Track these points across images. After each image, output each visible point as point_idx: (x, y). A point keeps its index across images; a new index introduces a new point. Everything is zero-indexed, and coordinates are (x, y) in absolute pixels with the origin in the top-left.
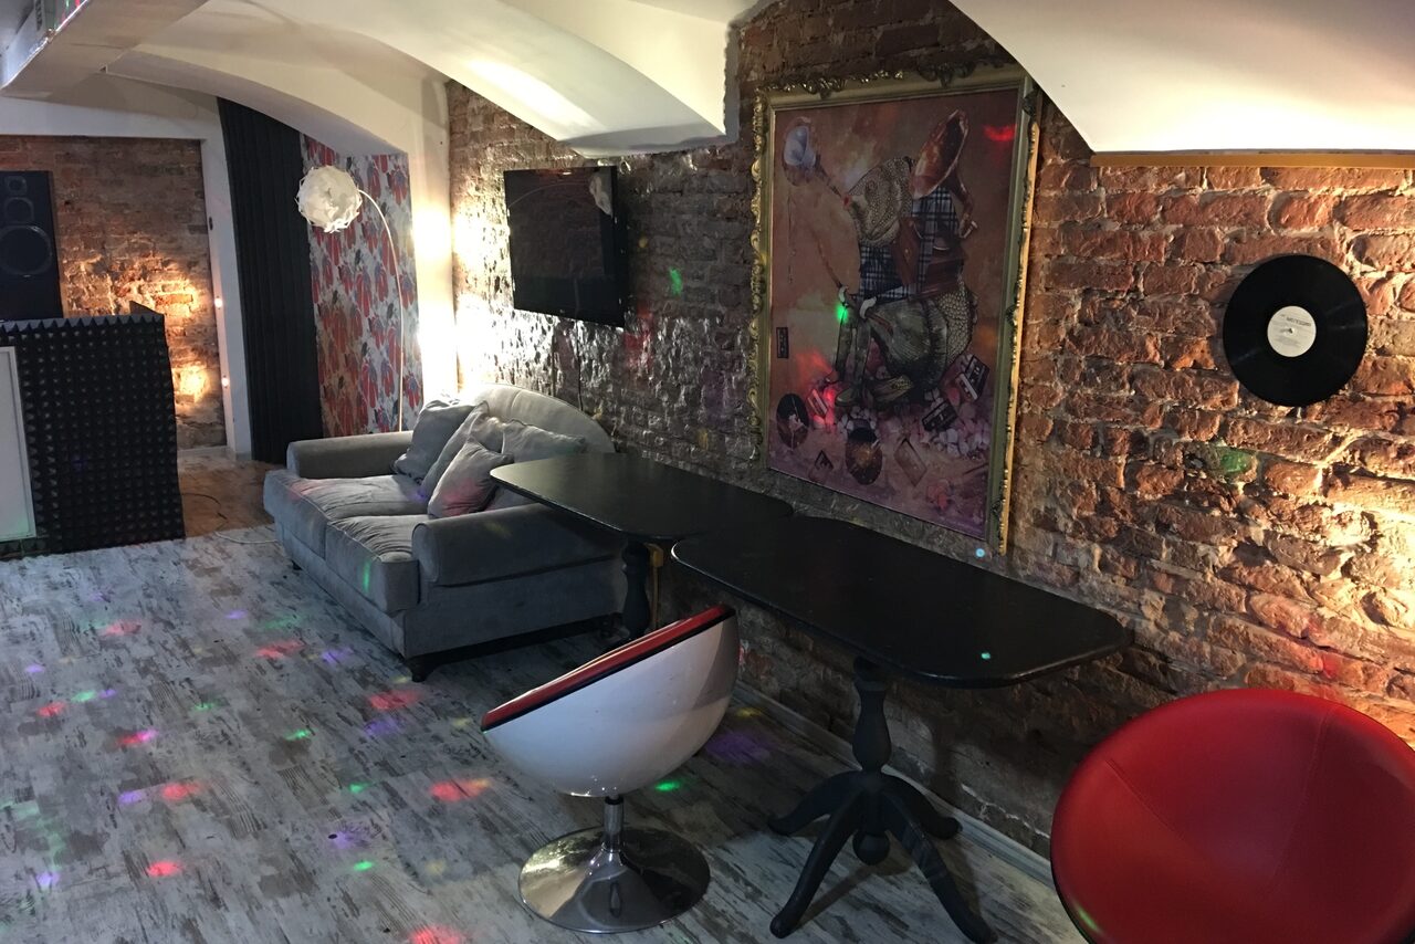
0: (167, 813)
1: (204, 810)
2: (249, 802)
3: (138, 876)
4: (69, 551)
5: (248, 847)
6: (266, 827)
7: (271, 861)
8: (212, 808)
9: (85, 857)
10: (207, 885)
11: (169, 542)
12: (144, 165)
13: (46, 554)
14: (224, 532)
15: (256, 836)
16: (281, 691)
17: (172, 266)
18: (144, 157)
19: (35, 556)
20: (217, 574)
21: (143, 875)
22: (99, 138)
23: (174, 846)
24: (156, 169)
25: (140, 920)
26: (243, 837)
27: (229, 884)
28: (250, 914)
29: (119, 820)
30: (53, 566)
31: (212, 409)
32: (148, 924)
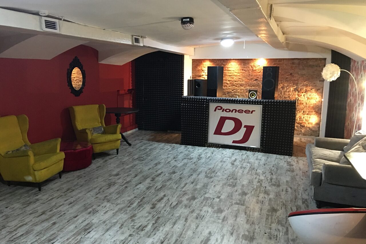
0: (238, 212)
1: (245, 215)
2: (255, 217)
3: (223, 221)
4: (266, 153)
5: (247, 226)
6: (254, 224)
7: (249, 232)
8: (247, 215)
9: (218, 213)
10: (233, 230)
11: (288, 156)
12: (311, 65)
13: (261, 152)
14: (301, 157)
15: (250, 225)
16: (283, 197)
17: (313, 90)
18: (311, 63)
19: (258, 152)
20: (292, 166)
21: (224, 222)
22: (301, 59)
23: (234, 219)
24: (313, 66)
25: (216, 230)
26: (248, 224)
27: (237, 232)
28: (235, 240)
29: (229, 209)
30: (260, 155)
31: (317, 127)
32: (217, 231)
